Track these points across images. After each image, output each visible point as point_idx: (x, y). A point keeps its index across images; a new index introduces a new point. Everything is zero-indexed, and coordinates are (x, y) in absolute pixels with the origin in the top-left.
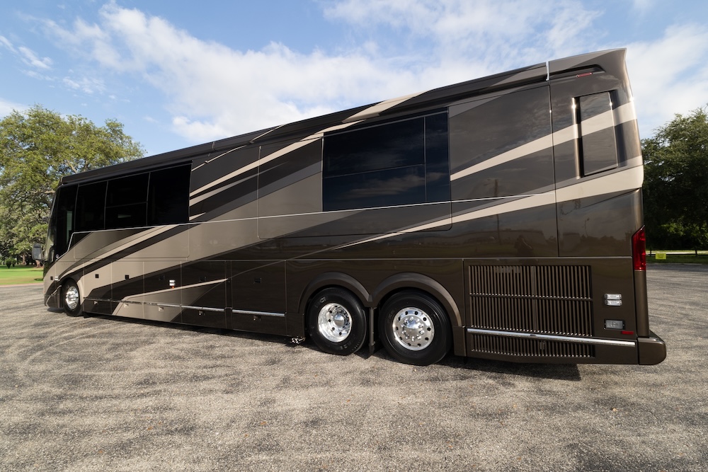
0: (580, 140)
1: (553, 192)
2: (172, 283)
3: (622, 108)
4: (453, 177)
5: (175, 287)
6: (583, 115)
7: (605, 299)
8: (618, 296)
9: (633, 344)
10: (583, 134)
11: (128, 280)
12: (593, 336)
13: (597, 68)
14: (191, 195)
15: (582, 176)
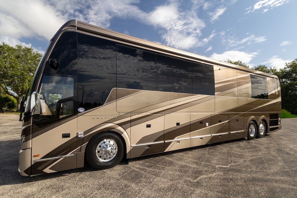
1: (276, 100)
2: (207, 124)
4: (268, 94)
10: (278, 90)
11: (179, 127)
12: (278, 125)
13: (277, 79)
14: (215, 82)
15: (278, 98)
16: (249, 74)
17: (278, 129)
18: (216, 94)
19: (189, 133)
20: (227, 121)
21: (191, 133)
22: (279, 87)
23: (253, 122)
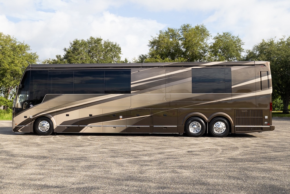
0: (261, 81)
1: (255, 93)
2: (121, 117)
3: (269, 76)
4: (232, 87)
5: (122, 119)
6: (262, 75)
7: (265, 117)
8: (267, 116)
9: (269, 126)
10: (262, 80)
11: (91, 117)
12: (262, 125)
13: (264, 65)
14: (131, 83)
15: (261, 89)
16: (190, 68)
17: (262, 129)
18: (132, 93)
19: (102, 122)
20: (150, 115)
21: (103, 122)
22: (267, 76)
23: (198, 118)
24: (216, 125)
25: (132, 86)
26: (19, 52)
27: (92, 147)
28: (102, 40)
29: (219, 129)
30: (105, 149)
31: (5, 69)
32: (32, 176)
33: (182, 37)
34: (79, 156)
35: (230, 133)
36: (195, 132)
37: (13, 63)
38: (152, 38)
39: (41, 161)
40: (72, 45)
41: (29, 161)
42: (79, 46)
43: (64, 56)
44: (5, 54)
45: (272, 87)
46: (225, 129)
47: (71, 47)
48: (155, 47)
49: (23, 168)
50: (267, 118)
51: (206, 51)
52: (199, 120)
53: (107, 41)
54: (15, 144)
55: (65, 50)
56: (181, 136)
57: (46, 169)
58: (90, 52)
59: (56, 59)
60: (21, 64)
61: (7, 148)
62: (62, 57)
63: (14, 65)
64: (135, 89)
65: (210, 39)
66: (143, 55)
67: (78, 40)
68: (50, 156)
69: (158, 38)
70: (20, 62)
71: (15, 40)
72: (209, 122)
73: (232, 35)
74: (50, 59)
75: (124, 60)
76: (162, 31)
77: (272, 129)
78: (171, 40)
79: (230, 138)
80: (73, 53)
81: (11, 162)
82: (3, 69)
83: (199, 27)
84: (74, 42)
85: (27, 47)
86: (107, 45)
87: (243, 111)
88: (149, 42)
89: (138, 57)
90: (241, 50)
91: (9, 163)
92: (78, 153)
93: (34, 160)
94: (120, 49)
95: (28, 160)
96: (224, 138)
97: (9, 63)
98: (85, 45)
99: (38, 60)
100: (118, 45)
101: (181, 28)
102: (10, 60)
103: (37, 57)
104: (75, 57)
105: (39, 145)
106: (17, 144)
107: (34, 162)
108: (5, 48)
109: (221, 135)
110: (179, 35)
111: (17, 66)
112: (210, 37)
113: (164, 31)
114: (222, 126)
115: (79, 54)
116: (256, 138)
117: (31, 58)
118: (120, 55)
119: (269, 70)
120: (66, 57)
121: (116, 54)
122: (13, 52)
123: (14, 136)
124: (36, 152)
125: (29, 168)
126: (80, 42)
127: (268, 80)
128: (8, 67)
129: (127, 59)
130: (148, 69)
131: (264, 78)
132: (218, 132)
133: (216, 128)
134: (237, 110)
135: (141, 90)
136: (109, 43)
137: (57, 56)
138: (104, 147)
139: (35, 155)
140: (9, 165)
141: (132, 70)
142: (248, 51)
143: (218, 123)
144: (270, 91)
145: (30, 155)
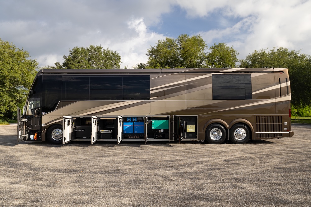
0: (280, 88)
1: (275, 100)
3: (288, 82)
4: (253, 93)
6: (281, 83)
7: (284, 123)
9: (289, 132)
10: (281, 87)
12: (282, 132)
13: (283, 72)
14: (151, 89)
15: (281, 96)
16: (211, 75)
17: (282, 135)
18: (152, 99)
22: (286, 83)
23: (218, 124)
24: (236, 132)
25: (151, 92)
26: (18, 59)
27: (119, 157)
28: (102, 48)
29: (240, 135)
30: (135, 160)
31: (4, 76)
32: (75, 197)
33: (180, 46)
34: (112, 169)
35: (250, 139)
36: (215, 139)
37: (12, 70)
38: (151, 47)
39: (74, 176)
40: (71, 53)
41: (59, 176)
42: (79, 53)
43: (63, 63)
44: (4, 60)
45: (290, 94)
46: (246, 135)
47: (70, 54)
48: (153, 56)
49: (58, 186)
50: (287, 124)
51: (204, 60)
52: (220, 126)
53: (107, 49)
54: (31, 155)
55: (64, 57)
56: (202, 143)
57: (86, 187)
58: (89, 60)
59: (55, 66)
60: (20, 70)
61: (24, 160)
62: (61, 64)
63: (14, 72)
64: (155, 95)
65: (206, 49)
66: (141, 64)
67: (78, 48)
68: (79, 169)
69: (157, 47)
70: (20, 69)
71: (13, 47)
72: (230, 128)
73: (227, 46)
74: (49, 66)
75: (124, 68)
76: (161, 41)
77: (291, 135)
78: (169, 49)
79: (250, 144)
80: (73, 60)
81: (40, 178)
82: (3, 76)
83: (195, 37)
84: (74, 50)
85: (26, 54)
86: (107, 53)
87: (263, 118)
88: (148, 50)
89: (137, 65)
90: (235, 60)
91: (37, 179)
92: (109, 164)
93: (65, 175)
94: (120, 57)
95: (57, 174)
96: (244, 144)
97: (8, 69)
98: (85, 53)
99: (37, 67)
100: (118, 54)
101: (179, 38)
102: (9, 67)
103: (37, 64)
104: (75, 64)
105: (58, 156)
106: (33, 155)
107: (66, 177)
108: (3, 55)
109: (242, 141)
110: (177, 44)
111: (16, 73)
112: (206, 47)
113: (163, 41)
114: (242, 133)
115: (79, 62)
116: (275, 144)
117: (31, 65)
118: (120, 64)
119: (287, 77)
120: (65, 65)
121: (115, 62)
122: (12, 59)
123: (24, 145)
124: (61, 164)
125: (65, 185)
126: (80, 50)
127: (287, 87)
128: (7, 73)
129: (126, 67)
130: (168, 75)
131: (284, 85)
132: (239, 138)
133: (237, 134)
134: (258, 117)
135: (160, 96)
136: (109, 52)
137: (56, 64)
138: (132, 157)
139: (62, 168)
140: (39, 183)
141: (151, 75)
142: (241, 61)
143: (238, 130)
144: (289, 98)
145: (57, 168)
